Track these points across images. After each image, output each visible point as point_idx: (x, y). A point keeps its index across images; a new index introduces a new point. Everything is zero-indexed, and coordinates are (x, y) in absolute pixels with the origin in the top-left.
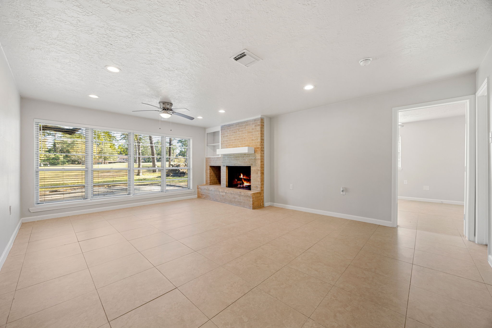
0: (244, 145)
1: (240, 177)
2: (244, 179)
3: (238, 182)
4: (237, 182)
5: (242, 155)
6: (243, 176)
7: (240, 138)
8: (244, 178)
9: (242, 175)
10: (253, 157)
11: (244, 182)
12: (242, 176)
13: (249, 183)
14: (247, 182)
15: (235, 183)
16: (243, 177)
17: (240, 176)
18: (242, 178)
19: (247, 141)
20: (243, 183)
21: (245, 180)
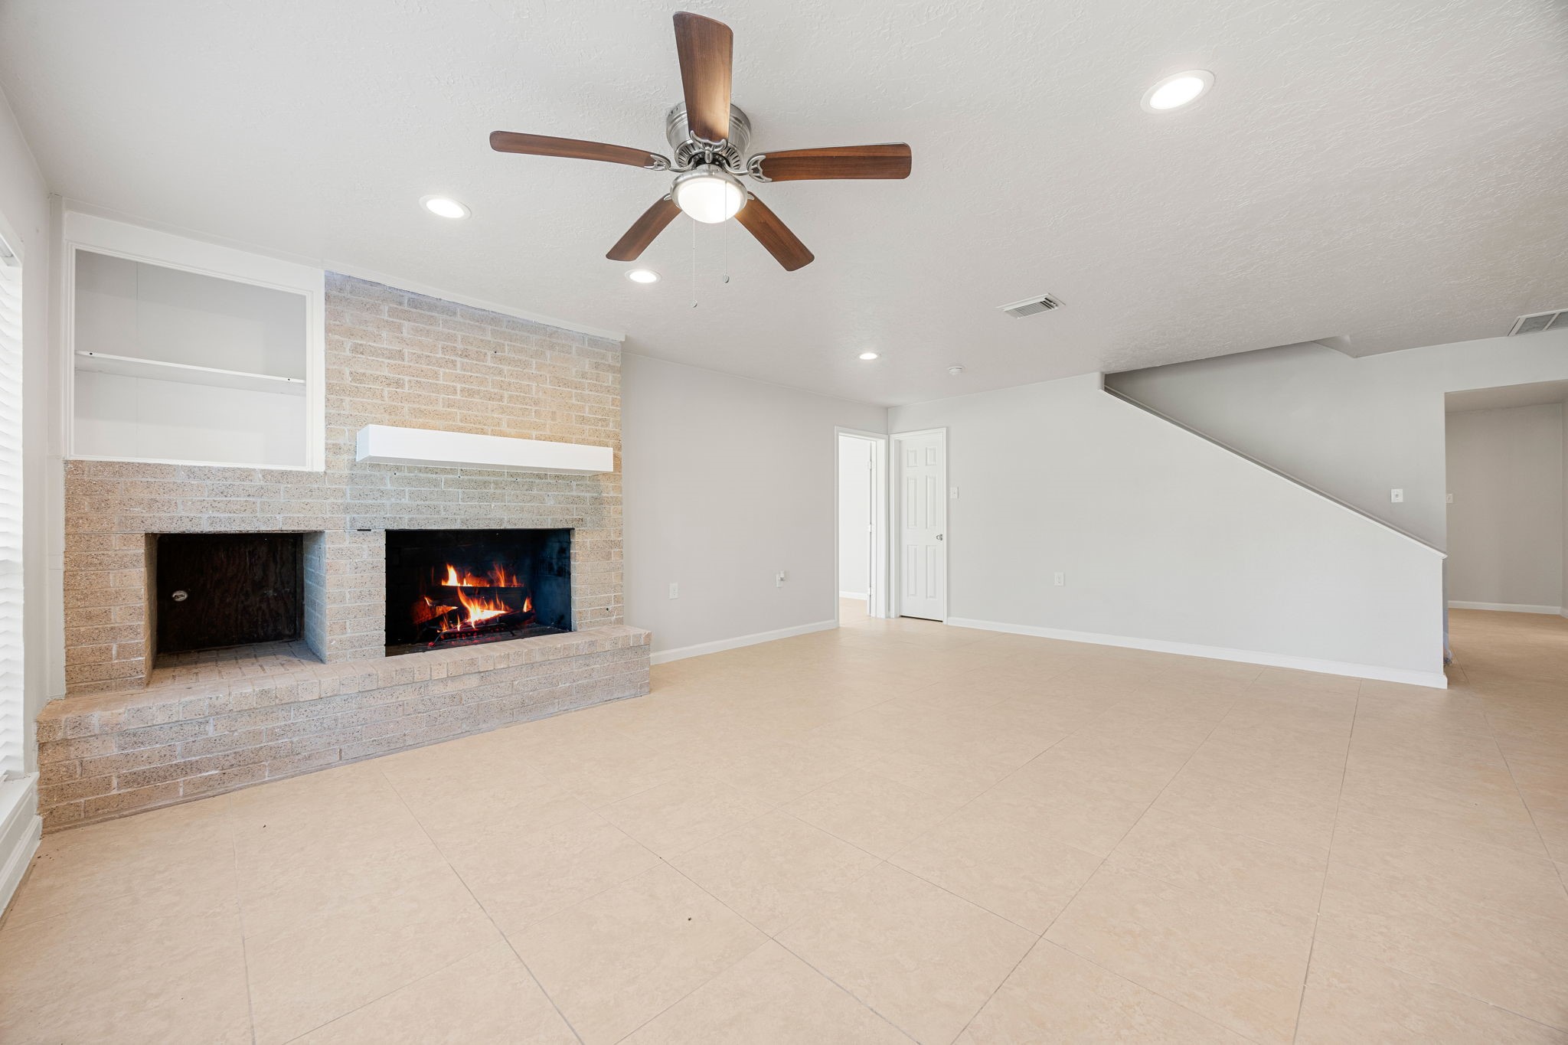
0: (534, 433)
1: (443, 584)
2: (462, 589)
3: (440, 610)
4: (432, 609)
5: (517, 474)
6: (460, 579)
7: (506, 394)
8: (465, 585)
9: (452, 573)
10: (589, 491)
11: (465, 604)
12: (453, 579)
13: (492, 606)
14: (482, 605)
15: (427, 616)
16: (462, 583)
17: (446, 579)
18: (454, 589)
19: (553, 419)
20: (463, 613)
21: (471, 593)
